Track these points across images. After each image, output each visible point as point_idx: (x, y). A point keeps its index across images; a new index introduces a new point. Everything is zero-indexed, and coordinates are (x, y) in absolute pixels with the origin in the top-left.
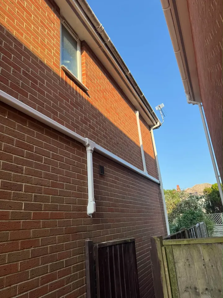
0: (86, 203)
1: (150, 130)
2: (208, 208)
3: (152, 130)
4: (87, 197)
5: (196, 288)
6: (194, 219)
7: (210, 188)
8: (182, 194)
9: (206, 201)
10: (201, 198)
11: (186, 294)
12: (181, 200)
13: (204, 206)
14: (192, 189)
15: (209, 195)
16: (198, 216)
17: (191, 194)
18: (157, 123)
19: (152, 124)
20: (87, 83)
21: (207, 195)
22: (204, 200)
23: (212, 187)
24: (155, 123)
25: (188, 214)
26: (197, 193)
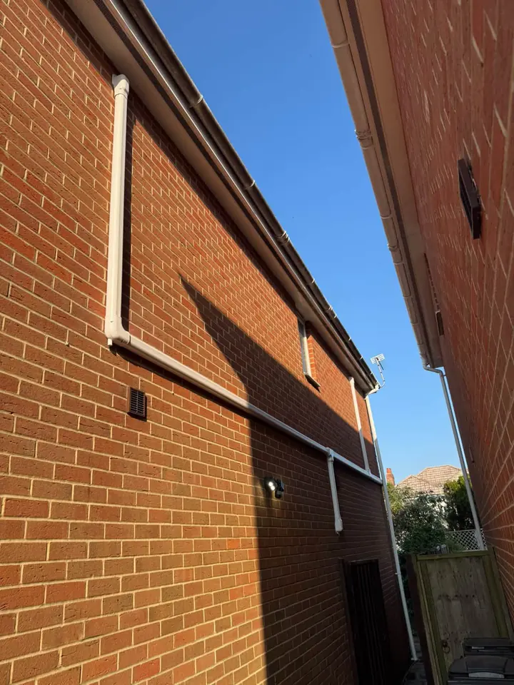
0: (333, 520)
1: (364, 397)
2: (451, 518)
3: (367, 397)
4: (333, 514)
5: (447, 596)
6: (430, 539)
7: (454, 481)
8: (405, 493)
9: (448, 506)
10: (439, 500)
11: (440, 602)
12: (403, 504)
13: (445, 516)
14: (419, 478)
15: (455, 496)
16: (437, 535)
17: (421, 493)
18: (374, 386)
19: (367, 387)
20: (317, 376)
21: (449, 494)
22: (443, 504)
23: (459, 480)
24: (373, 387)
25: (420, 530)
26: (432, 492)
